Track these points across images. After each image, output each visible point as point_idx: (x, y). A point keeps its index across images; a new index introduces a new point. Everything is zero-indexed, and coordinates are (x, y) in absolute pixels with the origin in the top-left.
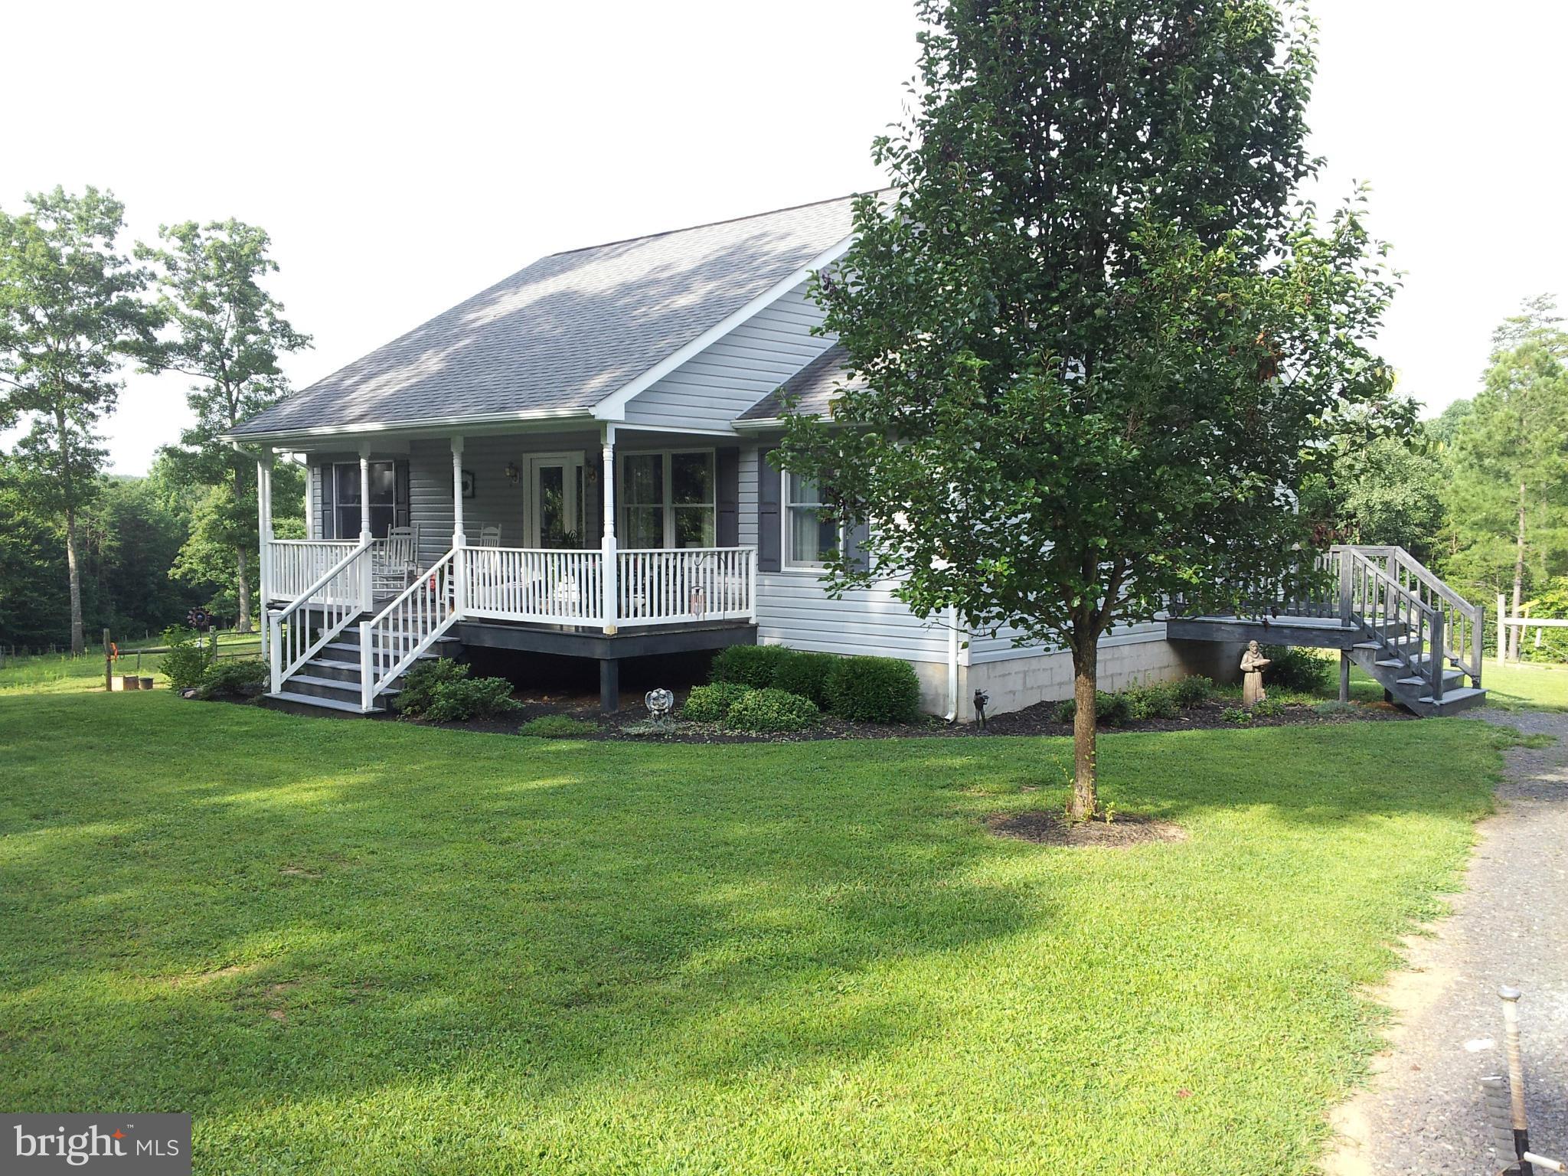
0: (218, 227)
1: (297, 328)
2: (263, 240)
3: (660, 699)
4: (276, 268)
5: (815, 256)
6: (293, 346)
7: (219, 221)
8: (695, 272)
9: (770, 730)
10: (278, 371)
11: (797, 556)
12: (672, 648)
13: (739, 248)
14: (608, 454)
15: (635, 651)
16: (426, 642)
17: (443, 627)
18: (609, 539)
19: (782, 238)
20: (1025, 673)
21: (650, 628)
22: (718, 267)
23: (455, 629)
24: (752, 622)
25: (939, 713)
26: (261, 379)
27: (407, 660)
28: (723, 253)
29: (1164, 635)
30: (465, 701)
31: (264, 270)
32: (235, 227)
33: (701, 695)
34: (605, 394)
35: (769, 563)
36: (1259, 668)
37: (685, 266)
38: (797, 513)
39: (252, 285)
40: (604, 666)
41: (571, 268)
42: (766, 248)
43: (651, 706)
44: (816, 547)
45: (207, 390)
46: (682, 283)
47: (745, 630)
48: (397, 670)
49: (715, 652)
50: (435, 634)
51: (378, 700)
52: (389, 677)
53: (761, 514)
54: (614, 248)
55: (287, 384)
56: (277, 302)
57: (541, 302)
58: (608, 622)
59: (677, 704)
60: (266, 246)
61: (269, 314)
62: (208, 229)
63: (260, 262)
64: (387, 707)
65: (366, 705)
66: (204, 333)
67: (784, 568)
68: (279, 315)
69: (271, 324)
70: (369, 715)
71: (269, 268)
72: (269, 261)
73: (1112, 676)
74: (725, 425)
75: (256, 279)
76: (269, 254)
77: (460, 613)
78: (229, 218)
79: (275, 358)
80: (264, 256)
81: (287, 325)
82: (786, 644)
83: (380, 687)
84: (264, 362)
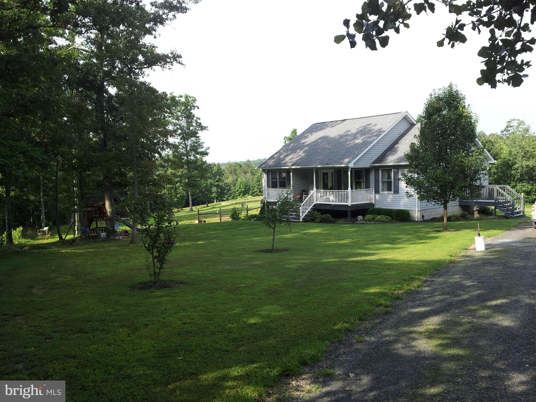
0: (181, 97)
1: (203, 125)
2: (195, 100)
3: (360, 218)
4: (198, 108)
6: (202, 130)
7: (181, 95)
8: (357, 133)
9: (383, 222)
10: (198, 137)
11: (383, 190)
12: (361, 208)
13: (365, 127)
14: (349, 173)
15: (354, 209)
16: (310, 208)
17: (313, 205)
18: (349, 188)
19: (376, 125)
20: (430, 212)
21: (356, 205)
22: (363, 131)
23: (315, 205)
24: (373, 203)
25: (414, 219)
26: (193, 139)
27: (307, 211)
28: (362, 128)
29: (458, 204)
30: (323, 219)
31: (194, 109)
32: (187, 97)
33: (368, 217)
35: (377, 192)
36: (477, 210)
37: (354, 131)
38: (383, 182)
39: (192, 113)
40: (349, 212)
42: (373, 128)
43: (359, 219)
44: (387, 188)
45: (178, 143)
46: (355, 136)
47: (372, 205)
48: (306, 213)
49: (368, 209)
50: (311, 207)
51: (303, 219)
52: (304, 215)
53: (375, 182)
55: (200, 140)
56: (198, 117)
58: (349, 204)
59: (363, 219)
60: (195, 102)
61: (196, 121)
62: (178, 97)
63: (194, 106)
64: (305, 220)
65: (301, 220)
66: (179, 127)
67: (380, 193)
68: (199, 121)
69: (196, 124)
70: (302, 222)
71: (196, 108)
72: (196, 106)
74: (369, 165)
75: (193, 111)
76: (196, 104)
77: (315, 203)
78: (185, 94)
79: (197, 133)
80: (195, 105)
81: (200, 124)
82: (381, 207)
83: (303, 217)
84: (194, 134)
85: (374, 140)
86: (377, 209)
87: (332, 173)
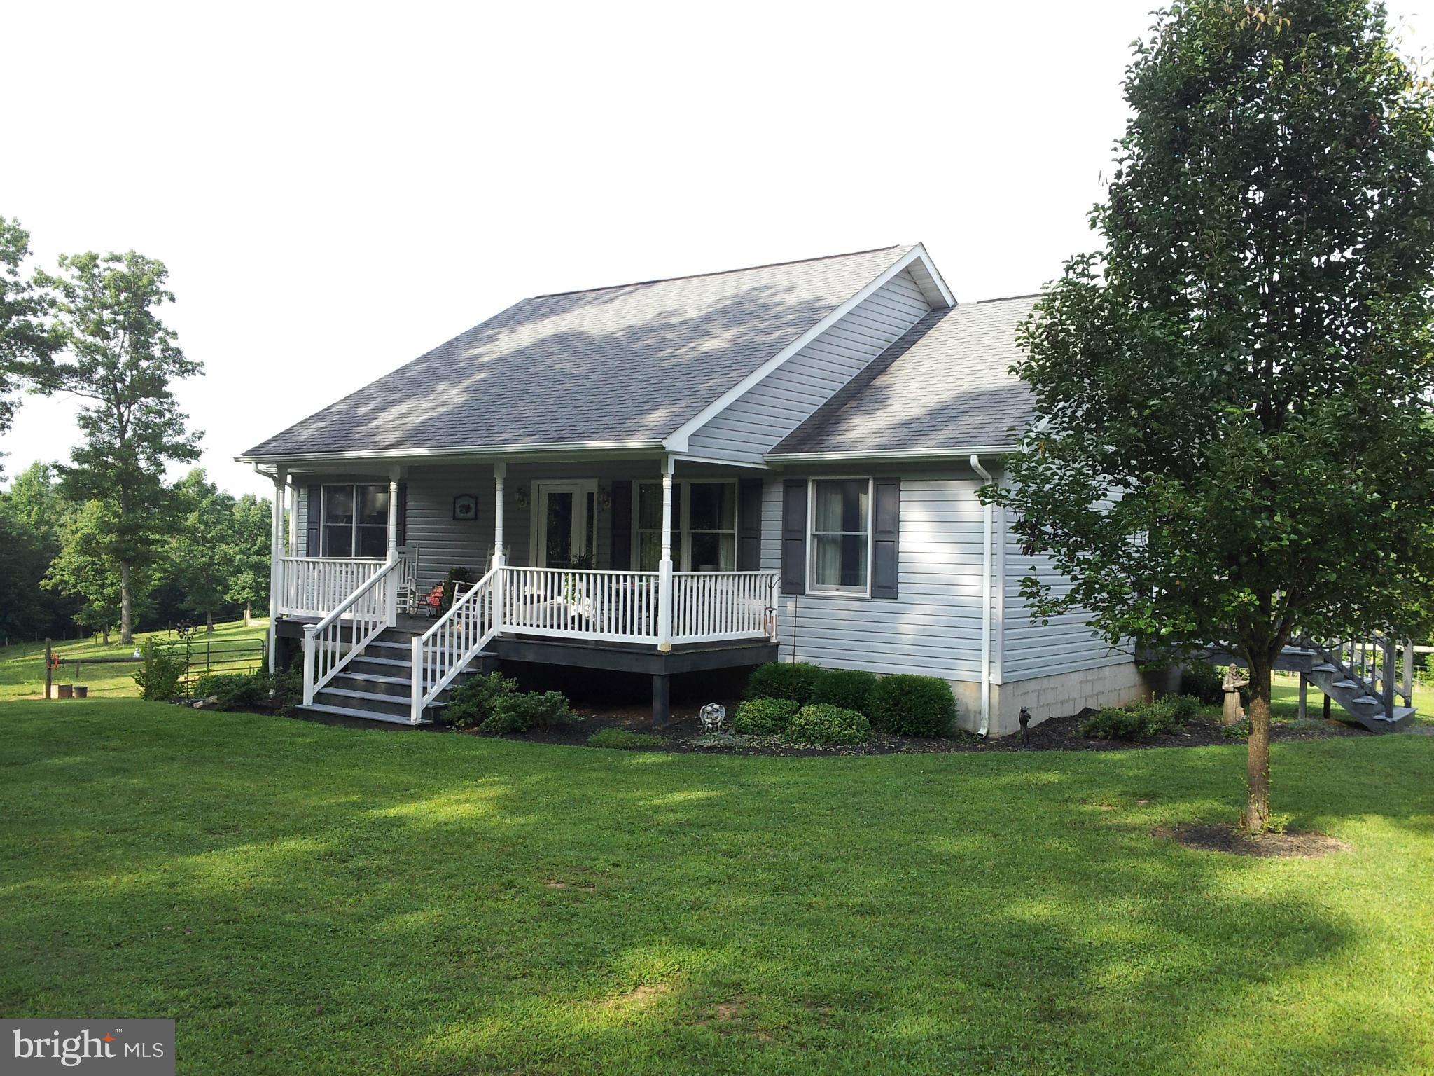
0: (117, 259)
1: (188, 356)
2: (161, 272)
3: (713, 713)
4: (172, 299)
5: (834, 308)
6: (183, 372)
7: (117, 253)
8: (709, 318)
9: (833, 744)
10: (168, 395)
11: (820, 580)
12: (712, 665)
13: (744, 299)
14: (667, 483)
15: (685, 667)
16: (468, 656)
17: (483, 641)
18: (666, 562)
19: (789, 290)
20: (1039, 691)
21: (695, 645)
22: (733, 313)
23: (493, 644)
24: (774, 640)
25: (970, 727)
26: (150, 401)
27: (451, 673)
28: (729, 302)
29: (1133, 659)
30: (524, 715)
31: (159, 300)
32: (134, 260)
33: (753, 708)
34: (672, 427)
35: (792, 586)
36: (1239, 689)
37: (693, 313)
38: (820, 540)
39: (148, 314)
40: (657, 683)
41: (562, 310)
42: (777, 299)
43: (707, 720)
44: (838, 572)
45: (98, 411)
46: (700, 328)
47: (766, 647)
48: (443, 683)
49: (751, 668)
50: (475, 649)
51: (426, 712)
52: (435, 690)
53: (785, 541)
54: (603, 294)
55: (176, 407)
56: (170, 330)
57: (546, 341)
58: (663, 640)
59: (728, 718)
60: (163, 278)
61: (162, 341)
62: (106, 261)
63: (157, 292)
64: (436, 719)
65: (415, 716)
66: (99, 358)
67: (808, 591)
68: (173, 343)
69: (163, 351)
70: (419, 727)
71: (165, 299)
72: (166, 293)
73: (1097, 695)
74: (758, 458)
75: (152, 309)
76: (167, 285)
77: (497, 629)
78: (128, 251)
79: (165, 382)
80: (162, 288)
81: (178, 352)
82: (814, 662)
83: (428, 699)
84: (155, 386)
85: (783, 343)
86: (794, 671)
87: (591, 496)
